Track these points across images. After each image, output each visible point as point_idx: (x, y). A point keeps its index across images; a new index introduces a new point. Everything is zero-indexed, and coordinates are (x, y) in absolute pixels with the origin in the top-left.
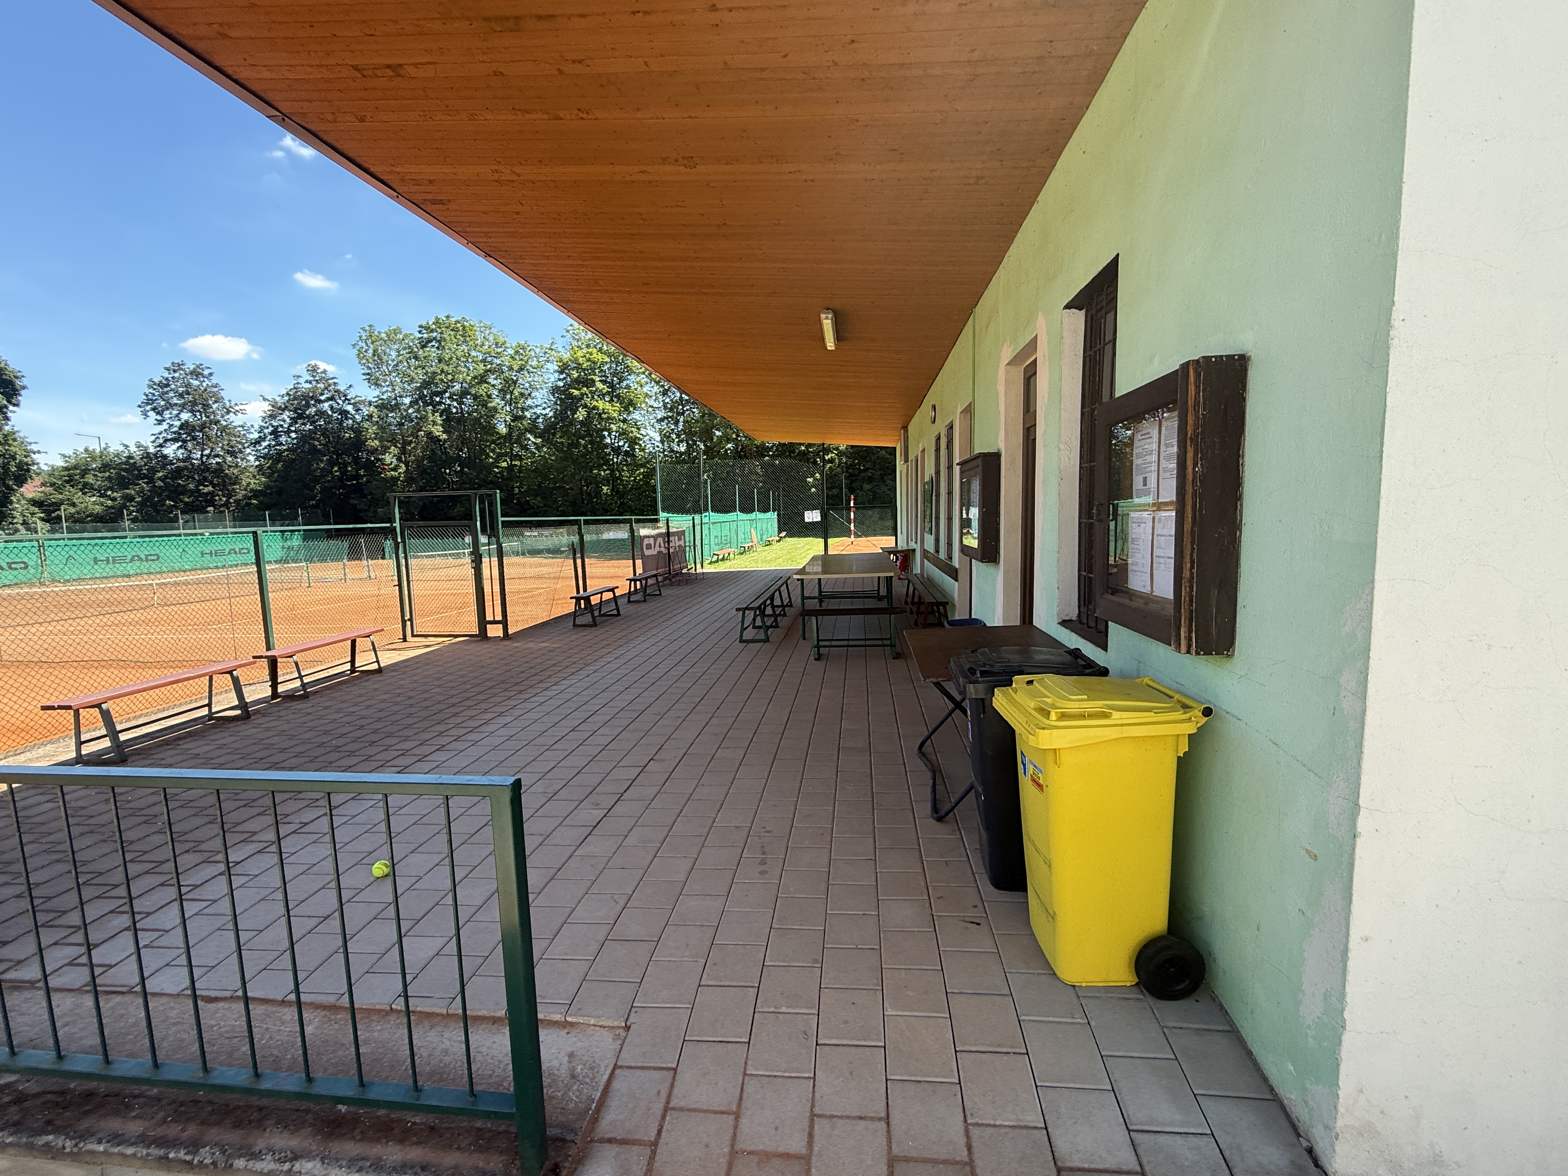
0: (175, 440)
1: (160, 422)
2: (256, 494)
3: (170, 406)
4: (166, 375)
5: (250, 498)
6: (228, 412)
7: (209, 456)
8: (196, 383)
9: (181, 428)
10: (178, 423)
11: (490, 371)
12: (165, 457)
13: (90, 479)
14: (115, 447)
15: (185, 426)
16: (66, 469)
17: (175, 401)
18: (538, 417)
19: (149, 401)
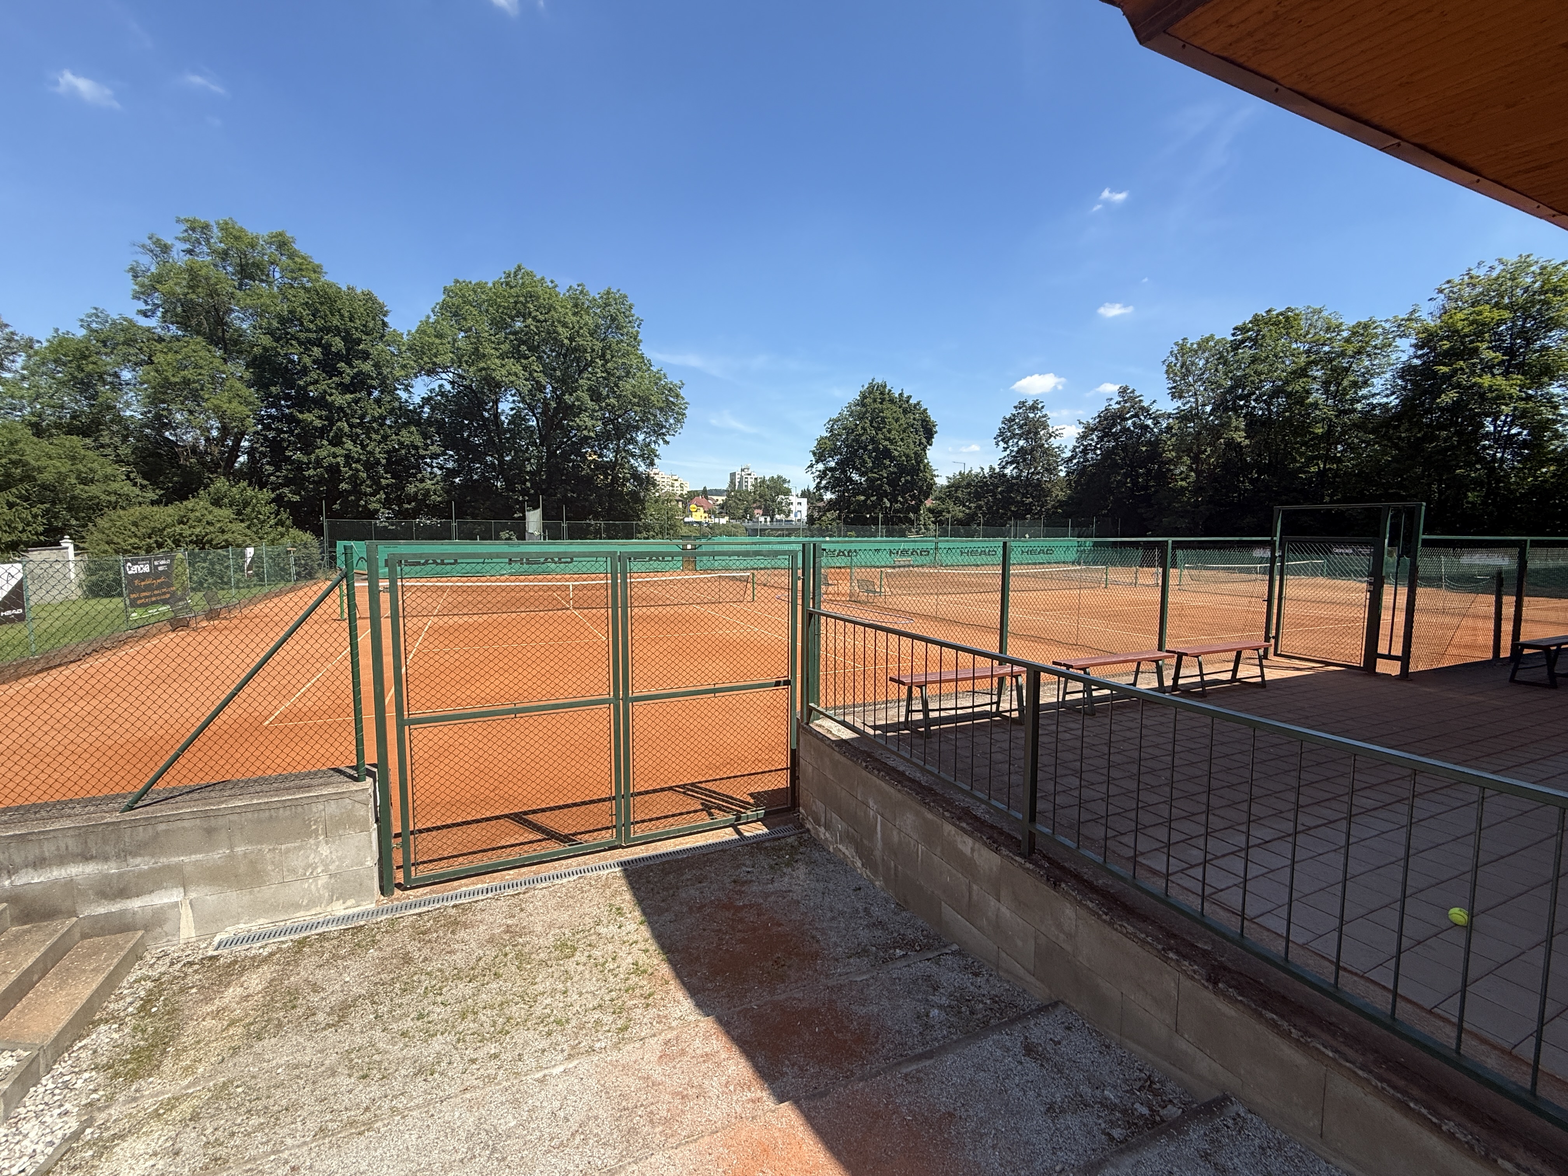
0: (1011, 463)
1: (1005, 449)
2: (1061, 504)
3: (1014, 436)
4: (1015, 412)
5: (1056, 508)
6: (1051, 436)
7: (1033, 473)
8: (1031, 415)
9: (1018, 452)
10: (1016, 449)
11: (1313, 362)
12: (1005, 475)
13: (959, 494)
14: (976, 470)
15: (1021, 450)
16: (948, 487)
17: (1017, 431)
18: (1374, 409)
19: (1001, 434)
